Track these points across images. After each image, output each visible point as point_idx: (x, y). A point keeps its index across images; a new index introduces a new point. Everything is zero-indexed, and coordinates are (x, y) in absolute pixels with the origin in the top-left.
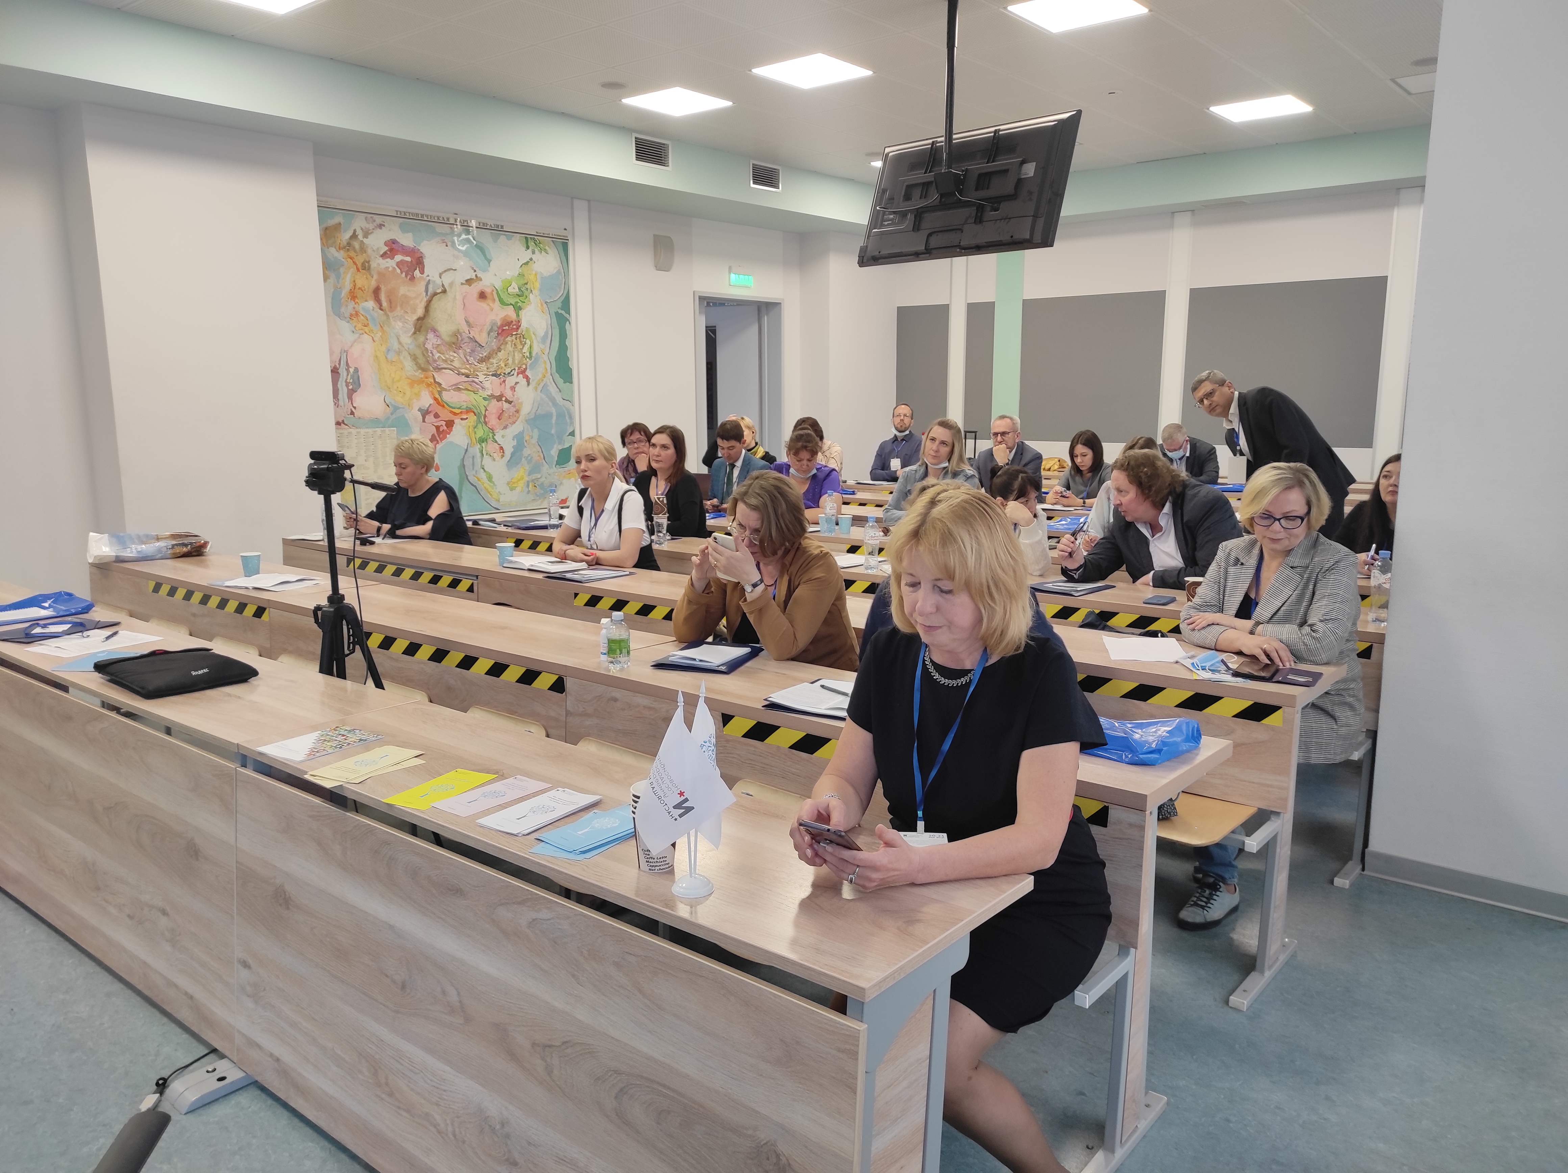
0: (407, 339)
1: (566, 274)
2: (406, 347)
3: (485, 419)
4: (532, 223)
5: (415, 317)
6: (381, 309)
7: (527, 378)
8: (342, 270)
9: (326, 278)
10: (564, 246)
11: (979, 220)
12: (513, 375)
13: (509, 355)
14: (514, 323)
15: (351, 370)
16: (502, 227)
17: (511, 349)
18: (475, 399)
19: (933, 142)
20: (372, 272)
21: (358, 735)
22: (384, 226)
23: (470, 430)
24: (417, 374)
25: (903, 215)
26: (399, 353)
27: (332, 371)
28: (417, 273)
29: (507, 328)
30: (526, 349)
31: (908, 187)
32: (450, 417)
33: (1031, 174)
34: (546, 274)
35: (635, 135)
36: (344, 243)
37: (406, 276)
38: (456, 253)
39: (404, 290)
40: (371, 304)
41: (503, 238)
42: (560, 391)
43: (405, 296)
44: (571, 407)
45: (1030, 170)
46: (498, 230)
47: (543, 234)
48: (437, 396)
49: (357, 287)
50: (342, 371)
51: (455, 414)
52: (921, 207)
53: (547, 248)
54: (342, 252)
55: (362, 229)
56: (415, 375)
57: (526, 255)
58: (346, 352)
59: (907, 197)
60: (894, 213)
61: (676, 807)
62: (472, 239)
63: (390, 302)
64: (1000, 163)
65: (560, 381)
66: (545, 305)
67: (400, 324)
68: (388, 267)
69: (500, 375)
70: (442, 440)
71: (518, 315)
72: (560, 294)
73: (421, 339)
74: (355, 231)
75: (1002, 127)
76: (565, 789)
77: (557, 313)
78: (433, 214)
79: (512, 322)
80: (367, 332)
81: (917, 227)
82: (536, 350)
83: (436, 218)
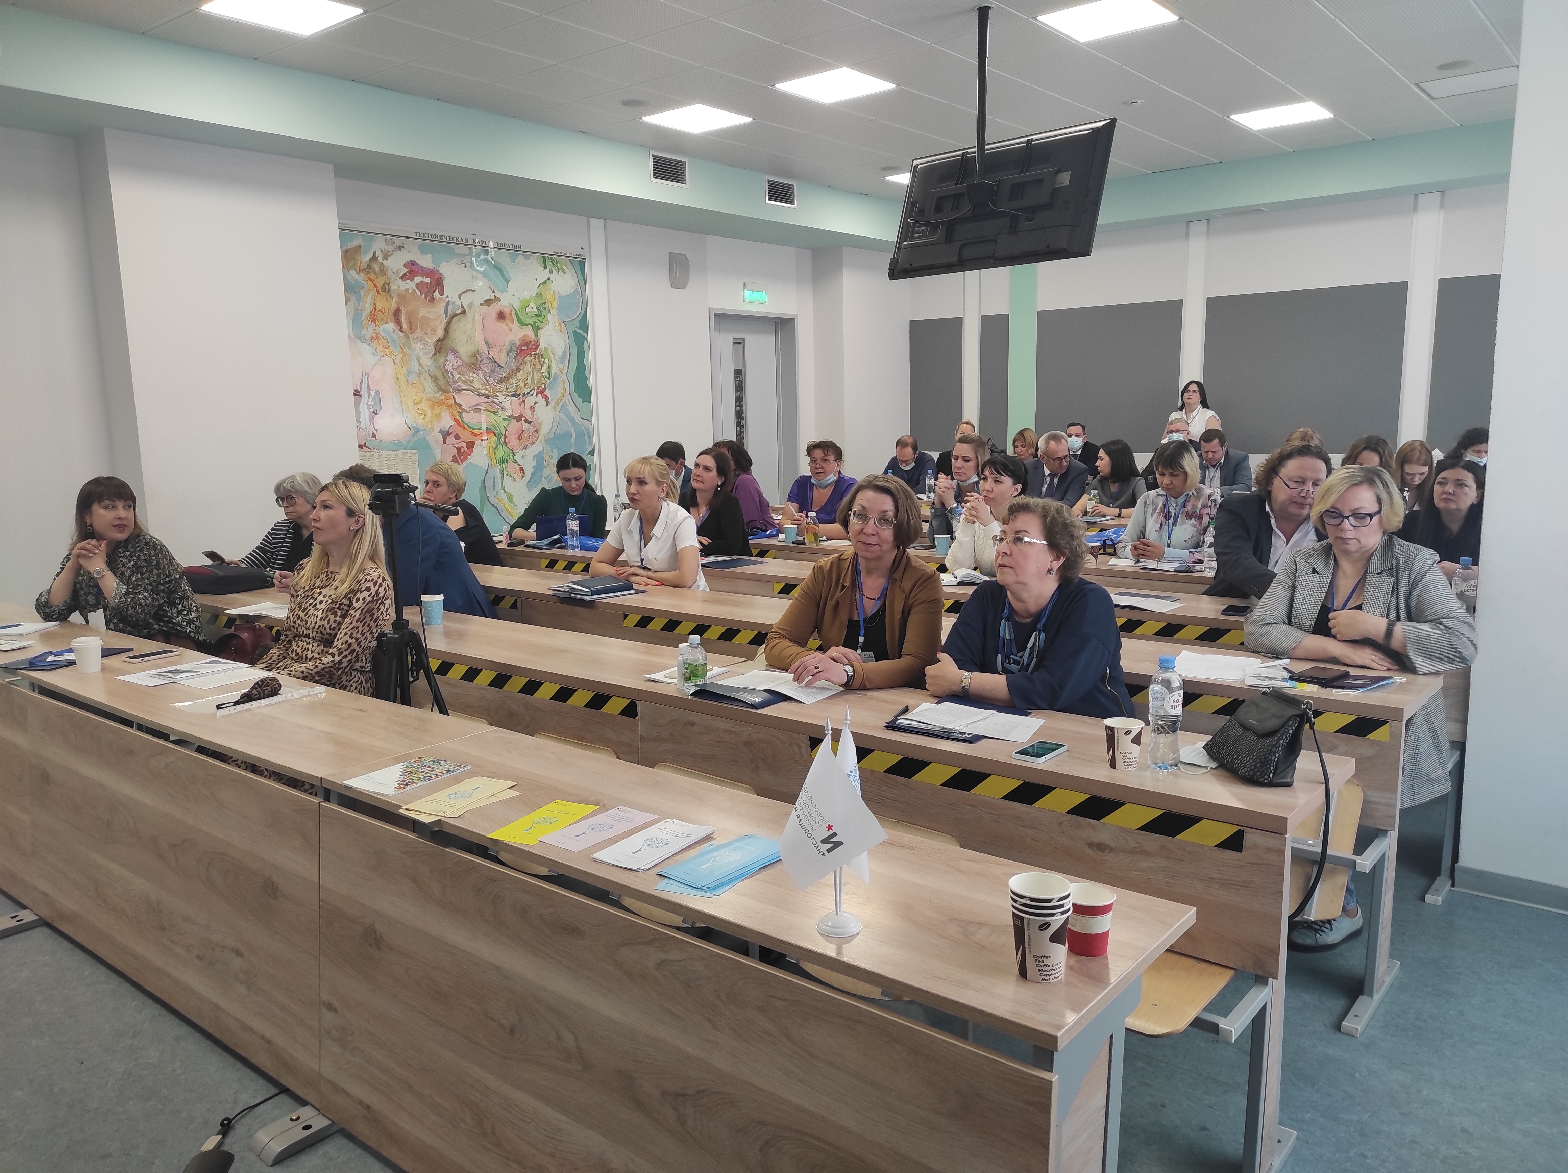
0: (427, 362)
1: (584, 294)
2: (427, 369)
3: (505, 441)
4: (549, 244)
5: (435, 339)
6: (402, 331)
7: (546, 397)
8: (362, 292)
9: (347, 301)
10: (580, 265)
11: (1013, 230)
12: (532, 395)
13: (527, 376)
14: (533, 343)
15: (373, 393)
16: (520, 247)
17: (530, 369)
18: (497, 420)
19: (963, 153)
20: (393, 294)
21: (444, 766)
22: (403, 247)
23: (491, 451)
24: (437, 396)
25: (934, 227)
26: (420, 375)
27: (355, 394)
28: (436, 294)
29: (526, 348)
30: (544, 370)
31: (938, 198)
32: (471, 438)
33: (1067, 183)
34: (564, 293)
35: (652, 153)
36: (364, 265)
37: (426, 297)
38: (475, 273)
39: (423, 311)
40: (391, 326)
41: (521, 258)
42: (579, 411)
43: (426, 318)
44: (590, 426)
45: (1065, 179)
46: (516, 250)
47: (561, 253)
48: (458, 417)
49: (377, 310)
50: (364, 392)
51: (476, 435)
52: (954, 219)
53: (564, 267)
54: (362, 274)
55: (382, 251)
56: (435, 397)
57: (544, 275)
58: (368, 374)
59: (938, 209)
60: (925, 225)
61: (825, 841)
62: (490, 259)
63: (410, 324)
64: (1034, 173)
65: (579, 401)
66: (563, 325)
67: (421, 346)
68: (409, 289)
69: (520, 395)
70: (462, 461)
71: (536, 335)
72: (577, 313)
73: (442, 360)
74: (375, 253)
75: (1034, 137)
76: (674, 820)
77: (575, 332)
78: (452, 235)
79: (531, 342)
80: (388, 354)
81: (948, 239)
82: (554, 369)
83: (455, 239)
